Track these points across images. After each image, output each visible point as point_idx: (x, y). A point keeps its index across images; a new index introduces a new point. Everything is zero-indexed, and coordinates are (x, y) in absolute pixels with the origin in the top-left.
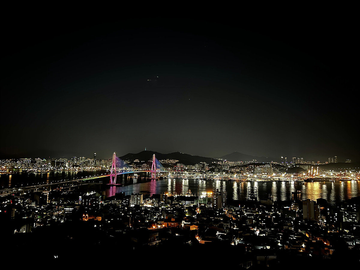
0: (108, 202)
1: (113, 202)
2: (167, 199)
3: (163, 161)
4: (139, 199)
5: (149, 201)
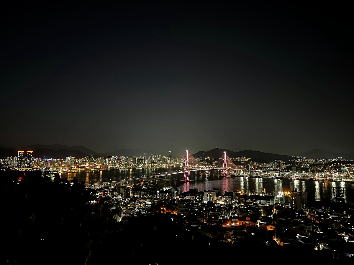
0: (182, 197)
1: (187, 197)
2: (240, 197)
3: (234, 159)
4: (212, 196)
5: (222, 199)
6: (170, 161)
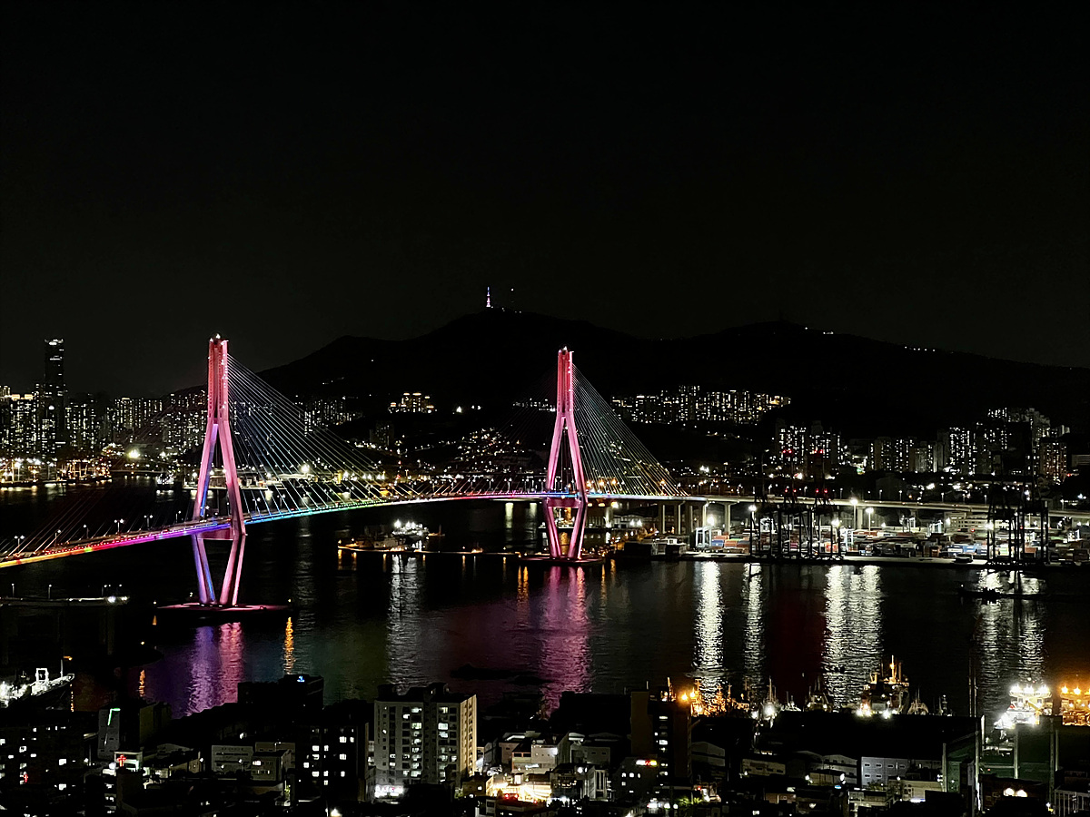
0: (177, 758)
1: (223, 758)
2: (690, 737)
3: (647, 407)
4: (444, 735)
5: (529, 755)
6: (61, 430)
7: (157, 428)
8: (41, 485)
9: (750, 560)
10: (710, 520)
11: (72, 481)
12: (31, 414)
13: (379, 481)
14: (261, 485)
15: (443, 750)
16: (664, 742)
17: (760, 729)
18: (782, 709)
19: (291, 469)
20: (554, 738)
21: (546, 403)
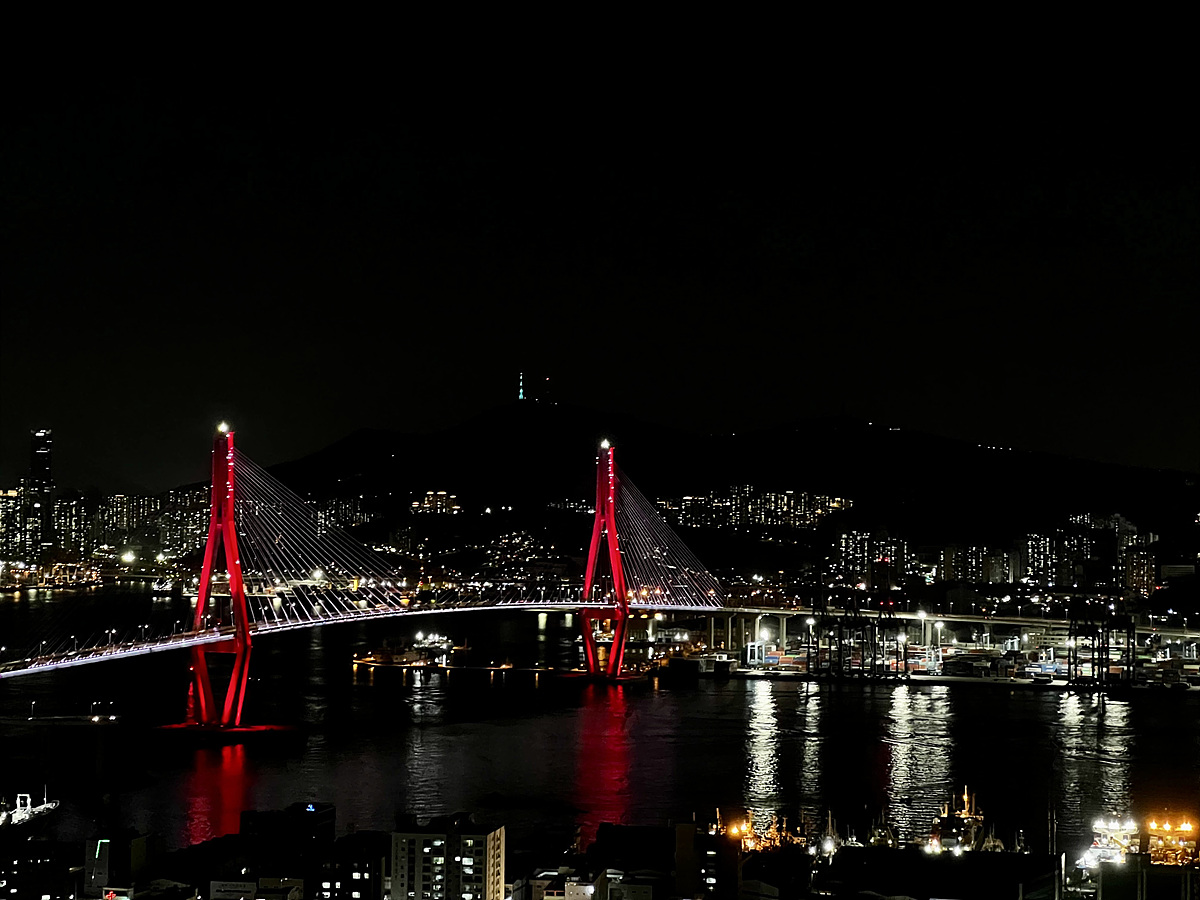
1: (220, 895)
2: (740, 874)
3: (694, 508)
4: (469, 871)
5: (563, 894)
6: (48, 531)
7: (154, 529)
8: (24, 591)
9: (808, 678)
10: (763, 635)
11: (59, 587)
12: (15, 512)
13: (400, 589)
14: (269, 592)
15: (468, 888)
16: (713, 881)
17: (817, 867)
18: (843, 844)
19: (302, 575)
20: (591, 875)
21: (583, 504)
